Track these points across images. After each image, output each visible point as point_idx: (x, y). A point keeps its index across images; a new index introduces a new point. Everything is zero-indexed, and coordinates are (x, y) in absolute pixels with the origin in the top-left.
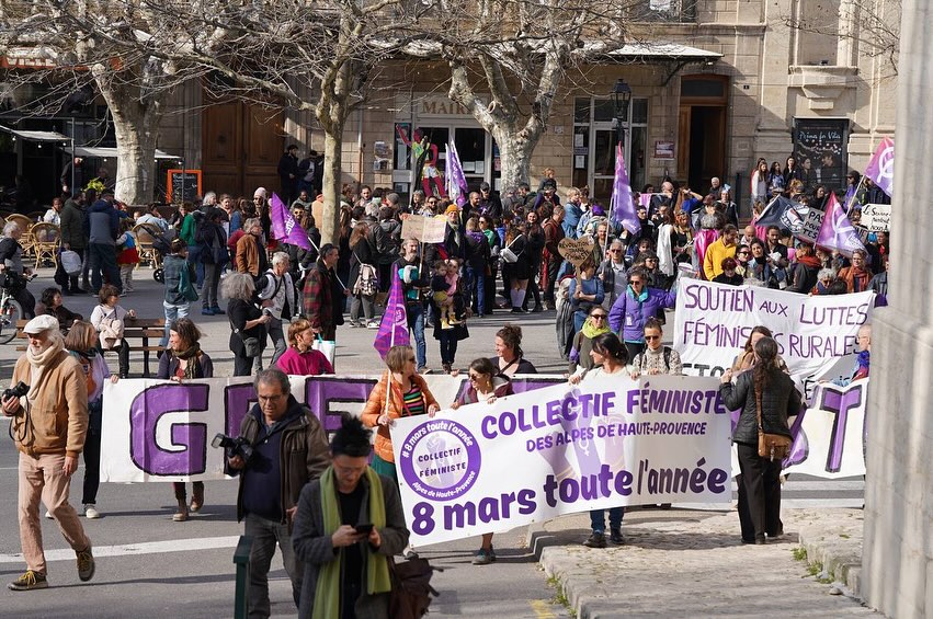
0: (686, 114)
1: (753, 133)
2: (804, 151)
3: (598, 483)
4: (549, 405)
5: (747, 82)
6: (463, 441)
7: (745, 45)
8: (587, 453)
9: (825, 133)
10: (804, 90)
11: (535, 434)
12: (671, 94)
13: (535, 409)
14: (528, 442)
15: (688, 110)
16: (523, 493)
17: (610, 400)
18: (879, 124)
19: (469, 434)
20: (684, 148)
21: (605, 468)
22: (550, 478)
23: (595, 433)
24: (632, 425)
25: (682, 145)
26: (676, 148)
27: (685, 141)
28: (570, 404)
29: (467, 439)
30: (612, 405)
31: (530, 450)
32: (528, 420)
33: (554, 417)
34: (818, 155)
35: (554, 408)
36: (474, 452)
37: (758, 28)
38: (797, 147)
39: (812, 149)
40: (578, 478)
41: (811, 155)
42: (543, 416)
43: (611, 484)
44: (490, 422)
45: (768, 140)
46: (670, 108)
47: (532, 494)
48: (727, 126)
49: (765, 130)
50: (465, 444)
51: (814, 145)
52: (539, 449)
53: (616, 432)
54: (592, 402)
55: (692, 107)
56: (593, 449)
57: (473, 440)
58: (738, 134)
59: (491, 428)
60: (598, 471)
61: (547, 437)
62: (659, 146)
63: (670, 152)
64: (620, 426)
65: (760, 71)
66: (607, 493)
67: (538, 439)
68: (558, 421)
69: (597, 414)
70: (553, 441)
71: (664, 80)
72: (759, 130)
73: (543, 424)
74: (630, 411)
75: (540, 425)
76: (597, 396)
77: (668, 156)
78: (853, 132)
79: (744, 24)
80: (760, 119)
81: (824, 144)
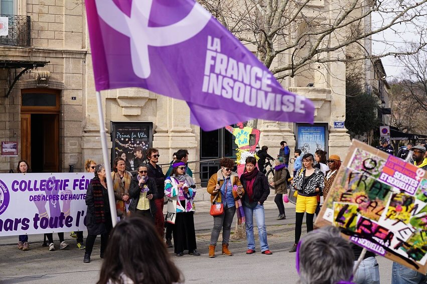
0: (26, 119)
1: (81, 134)
2: (120, 147)
3: (59, 221)
4: (42, 181)
5: (74, 94)
6: (3, 190)
7: (71, 65)
8: (55, 206)
9: (136, 133)
10: (119, 100)
11: (34, 193)
12: (13, 103)
13: (36, 182)
14: (31, 196)
15: (28, 116)
16: (25, 219)
17: (67, 183)
18: (175, 126)
19: (6, 187)
20: (27, 147)
21: (62, 214)
22: (37, 215)
23: (60, 198)
24: (75, 195)
25: (25, 144)
26: (19, 147)
27: (27, 141)
28: (50, 183)
29: (4, 189)
30: (67, 185)
31: (31, 201)
32: (32, 186)
33: (43, 187)
34: (131, 150)
35: (43, 183)
36: (7, 196)
37: (80, 53)
38: (116, 145)
39: (126, 146)
40: (49, 217)
41: (126, 150)
42: (38, 186)
43: (64, 221)
44: (16, 183)
45: (92, 139)
46: (13, 114)
47: (28, 221)
48: (60, 129)
49: (90, 131)
50: (3, 191)
51: (127, 142)
52: (35, 200)
53: (68, 198)
54: (60, 183)
55: (32, 115)
56: (58, 205)
57: (7, 190)
58: (68, 135)
59: (16, 187)
60: (59, 216)
61: (39, 196)
62: (4, 145)
63: (14, 150)
64: (70, 195)
65: (83, 86)
66: (62, 226)
67: (35, 196)
68: (44, 189)
69: (61, 190)
70: (41, 198)
71: (7, 92)
72: (85, 132)
73: (38, 189)
74: (74, 189)
75: (36, 189)
76: (62, 181)
77: (12, 153)
78: (156, 132)
79: (69, 49)
80: (86, 123)
81: (135, 142)
